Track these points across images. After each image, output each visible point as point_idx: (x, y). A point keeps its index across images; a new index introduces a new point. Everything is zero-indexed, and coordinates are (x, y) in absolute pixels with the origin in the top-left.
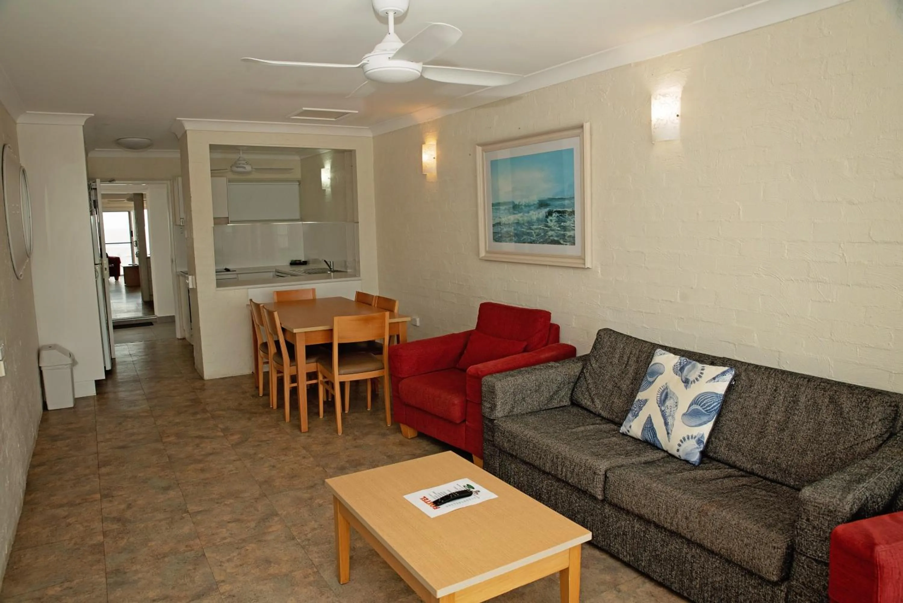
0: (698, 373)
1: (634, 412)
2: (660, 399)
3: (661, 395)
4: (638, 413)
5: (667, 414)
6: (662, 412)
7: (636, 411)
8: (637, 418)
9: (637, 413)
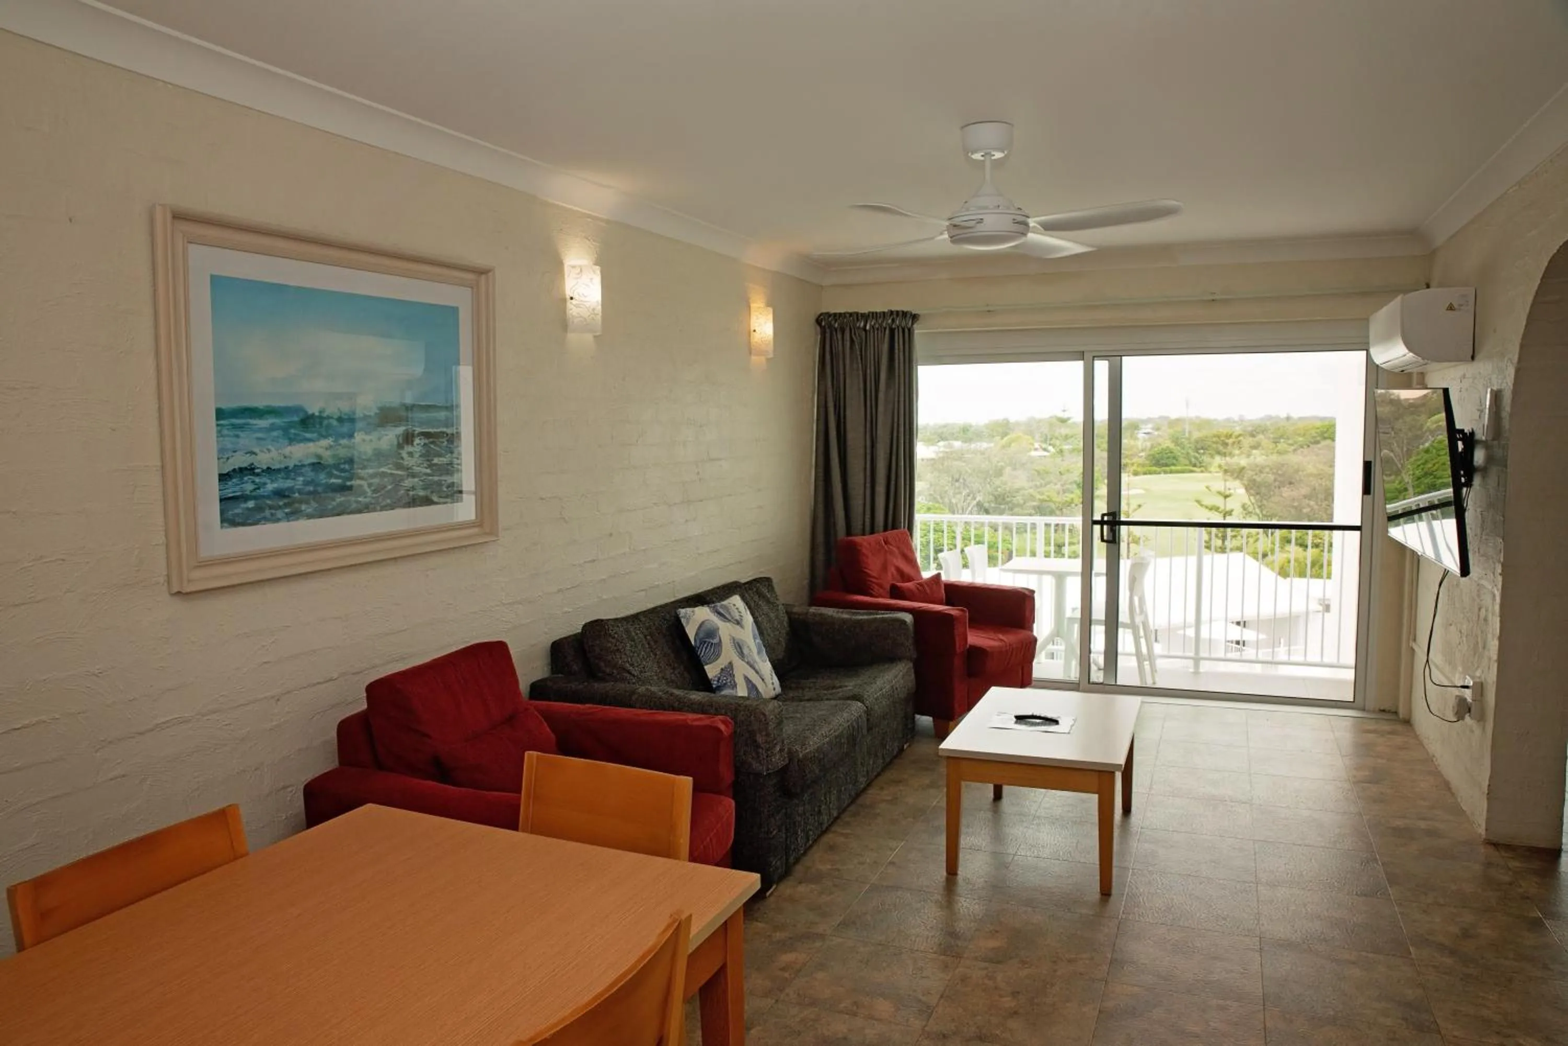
0: (736, 611)
1: (729, 684)
2: (738, 652)
3: (736, 648)
4: (735, 682)
5: (752, 662)
6: (748, 663)
7: (730, 682)
8: (738, 686)
9: (732, 682)
